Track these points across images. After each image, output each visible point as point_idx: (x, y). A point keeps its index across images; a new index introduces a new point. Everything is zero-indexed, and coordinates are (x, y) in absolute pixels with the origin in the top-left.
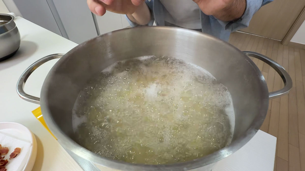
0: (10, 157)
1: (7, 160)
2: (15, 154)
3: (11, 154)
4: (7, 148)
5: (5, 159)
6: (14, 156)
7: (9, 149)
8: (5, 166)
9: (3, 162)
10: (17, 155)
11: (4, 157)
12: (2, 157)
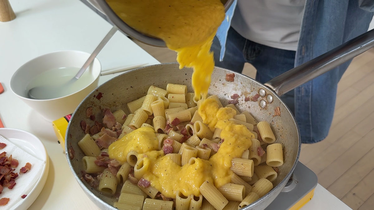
0: (20, 172)
1: (17, 173)
2: (25, 169)
3: (21, 168)
4: (18, 161)
5: (15, 172)
6: (25, 171)
7: (19, 163)
8: (15, 180)
9: (13, 174)
10: (27, 171)
11: (15, 170)
12: (13, 169)
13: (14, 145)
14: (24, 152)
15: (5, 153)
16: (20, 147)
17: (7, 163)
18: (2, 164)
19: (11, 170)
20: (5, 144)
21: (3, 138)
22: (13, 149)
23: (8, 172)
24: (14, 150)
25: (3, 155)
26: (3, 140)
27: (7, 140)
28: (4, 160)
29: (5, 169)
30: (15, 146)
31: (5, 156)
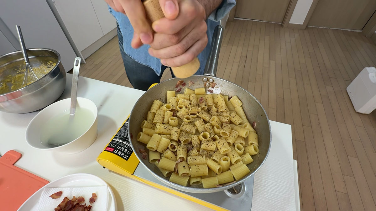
0: (90, 203)
1: (89, 205)
2: (93, 199)
3: (89, 200)
5: (87, 205)
7: (84, 198)
9: (88, 208)
10: (95, 199)
11: (85, 204)
12: (83, 204)
13: (68, 188)
14: (81, 188)
15: (66, 198)
16: (74, 187)
17: (75, 203)
18: (72, 207)
19: (83, 206)
20: (60, 192)
21: (54, 188)
22: (70, 191)
23: (82, 209)
24: (72, 192)
25: (67, 200)
26: (56, 190)
27: (59, 188)
28: (71, 203)
29: (78, 208)
30: (70, 188)
31: (68, 200)
